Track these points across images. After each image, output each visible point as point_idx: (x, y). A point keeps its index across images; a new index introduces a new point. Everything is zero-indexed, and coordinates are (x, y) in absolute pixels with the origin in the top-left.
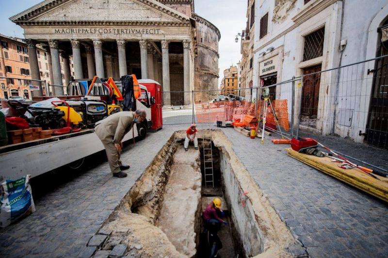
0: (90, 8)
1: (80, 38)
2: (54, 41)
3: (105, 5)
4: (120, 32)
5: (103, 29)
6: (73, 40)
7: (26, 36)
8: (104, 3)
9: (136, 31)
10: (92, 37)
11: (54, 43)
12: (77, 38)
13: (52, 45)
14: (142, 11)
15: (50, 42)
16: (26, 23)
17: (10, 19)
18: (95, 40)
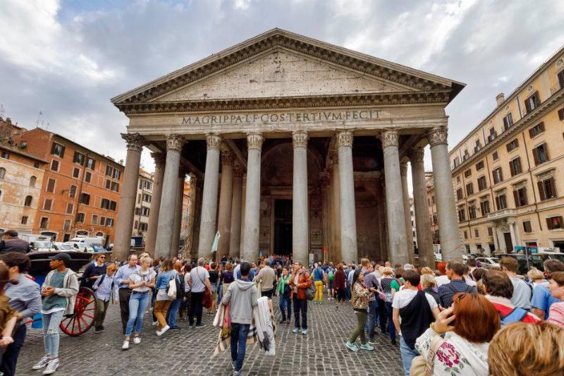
0: (251, 81)
1: (225, 131)
2: (178, 136)
3: (279, 75)
4: (302, 119)
5: (270, 115)
6: (211, 134)
7: (131, 130)
8: (277, 72)
9: (334, 115)
10: (246, 130)
11: (176, 142)
12: (220, 131)
13: (173, 145)
14: (346, 82)
15: (171, 138)
16: (137, 107)
17: (112, 100)
18: (252, 133)
